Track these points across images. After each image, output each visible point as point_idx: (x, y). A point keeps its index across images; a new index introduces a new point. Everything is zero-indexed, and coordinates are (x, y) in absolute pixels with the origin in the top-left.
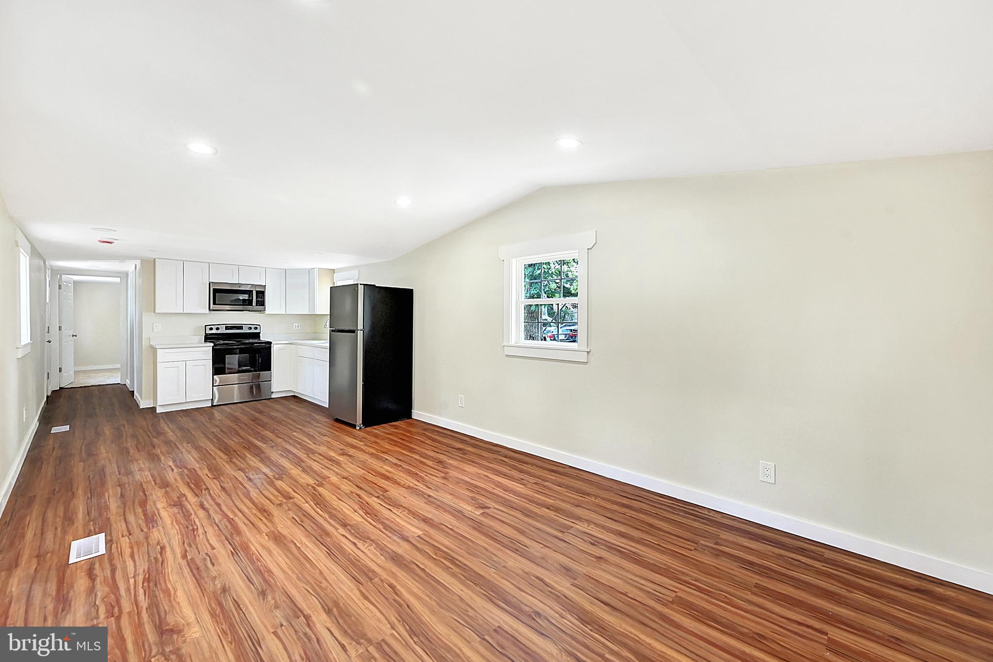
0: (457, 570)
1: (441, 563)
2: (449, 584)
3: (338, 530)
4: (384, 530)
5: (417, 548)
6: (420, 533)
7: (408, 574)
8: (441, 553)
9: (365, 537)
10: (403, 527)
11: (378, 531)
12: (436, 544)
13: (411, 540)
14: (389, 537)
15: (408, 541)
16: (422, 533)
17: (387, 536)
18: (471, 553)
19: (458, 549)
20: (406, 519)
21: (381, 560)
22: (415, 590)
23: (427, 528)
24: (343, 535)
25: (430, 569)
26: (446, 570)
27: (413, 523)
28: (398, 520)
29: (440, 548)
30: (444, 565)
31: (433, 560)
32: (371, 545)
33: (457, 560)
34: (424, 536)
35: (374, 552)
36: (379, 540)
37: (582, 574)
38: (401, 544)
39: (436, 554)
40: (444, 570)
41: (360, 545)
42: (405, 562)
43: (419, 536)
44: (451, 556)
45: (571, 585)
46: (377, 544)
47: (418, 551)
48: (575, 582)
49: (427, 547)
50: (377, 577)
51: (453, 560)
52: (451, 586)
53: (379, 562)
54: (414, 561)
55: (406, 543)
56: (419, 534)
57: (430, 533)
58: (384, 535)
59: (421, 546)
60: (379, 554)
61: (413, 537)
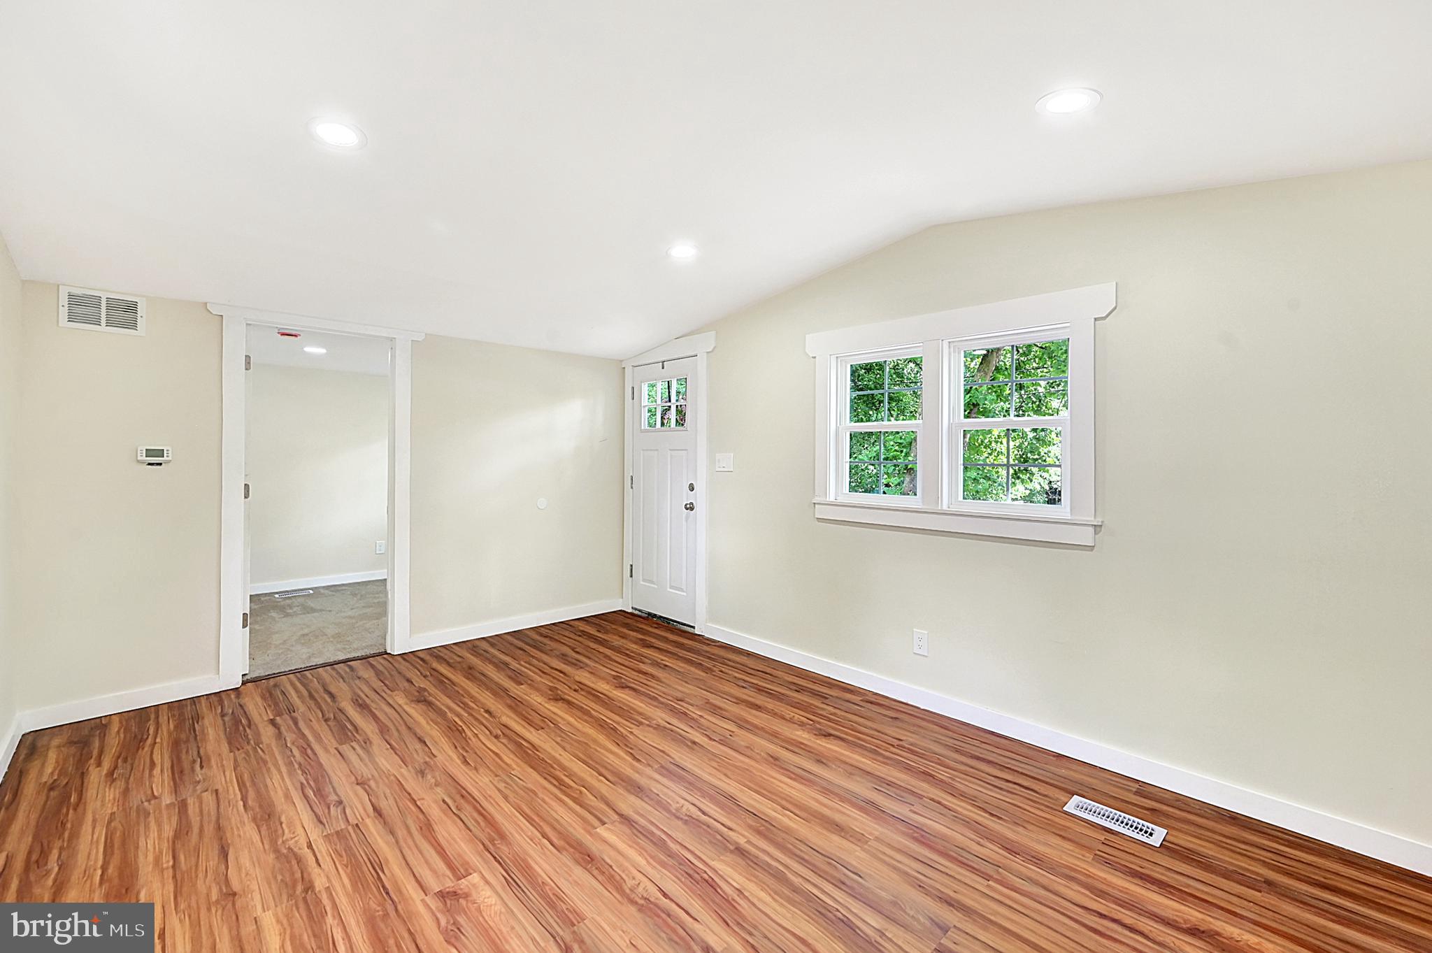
0: (558, 773)
1: (577, 781)
2: (573, 760)
3: (746, 840)
4: (664, 837)
5: (608, 804)
6: (601, 830)
7: (620, 771)
8: (573, 795)
9: (690, 821)
10: (630, 843)
11: (674, 835)
12: (577, 808)
13: (616, 817)
14: (652, 823)
15: (621, 815)
16: (598, 830)
17: (656, 825)
18: (531, 794)
19: (546, 799)
20: (626, 864)
21: (655, 788)
22: (611, 756)
23: (587, 840)
24: (730, 829)
25: (592, 775)
26: (573, 773)
27: (613, 853)
28: (641, 861)
29: (575, 802)
30: (574, 779)
31: (586, 786)
32: (677, 810)
33: (555, 785)
34: (594, 823)
35: (669, 798)
36: (668, 818)
37: (410, 767)
38: (631, 810)
39: (581, 792)
40: (575, 773)
41: (693, 810)
42: (624, 784)
43: (603, 823)
44: (560, 789)
45: (435, 756)
46: (669, 811)
47: (607, 798)
48: (428, 759)
49: (592, 804)
50: (656, 769)
51: (560, 784)
52: (571, 759)
53: (659, 786)
54: (612, 785)
55: (624, 813)
56: (602, 827)
57: (585, 829)
58: (662, 827)
59: (601, 805)
60: (661, 795)
61: (613, 823)
